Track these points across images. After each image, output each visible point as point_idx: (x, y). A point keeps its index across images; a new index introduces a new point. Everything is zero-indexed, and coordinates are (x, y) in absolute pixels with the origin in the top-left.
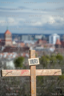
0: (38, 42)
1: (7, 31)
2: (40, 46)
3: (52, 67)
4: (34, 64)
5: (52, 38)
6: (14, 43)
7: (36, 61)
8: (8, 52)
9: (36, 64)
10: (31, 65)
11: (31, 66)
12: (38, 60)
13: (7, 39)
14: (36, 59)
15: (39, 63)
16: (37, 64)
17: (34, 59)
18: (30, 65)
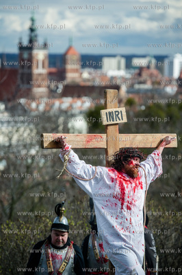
0: (140, 74)
1: (70, 48)
2: (144, 82)
3: (168, 129)
4: (115, 122)
5: (171, 64)
6: (86, 75)
7: (120, 116)
8: (72, 97)
9: (118, 122)
10: (108, 123)
11: (109, 127)
12: (124, 113)
13: (69, 67)
14: (119, 110)
15: (125, 120)
16: (121, 121)
17: (115, 110)
18: (105, 123)
